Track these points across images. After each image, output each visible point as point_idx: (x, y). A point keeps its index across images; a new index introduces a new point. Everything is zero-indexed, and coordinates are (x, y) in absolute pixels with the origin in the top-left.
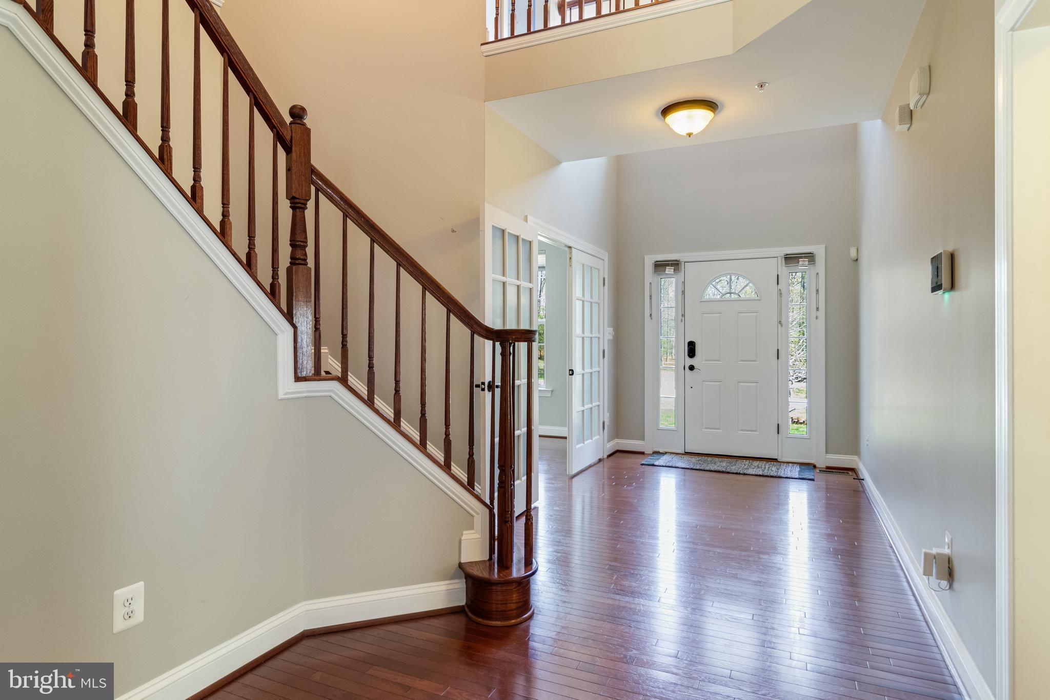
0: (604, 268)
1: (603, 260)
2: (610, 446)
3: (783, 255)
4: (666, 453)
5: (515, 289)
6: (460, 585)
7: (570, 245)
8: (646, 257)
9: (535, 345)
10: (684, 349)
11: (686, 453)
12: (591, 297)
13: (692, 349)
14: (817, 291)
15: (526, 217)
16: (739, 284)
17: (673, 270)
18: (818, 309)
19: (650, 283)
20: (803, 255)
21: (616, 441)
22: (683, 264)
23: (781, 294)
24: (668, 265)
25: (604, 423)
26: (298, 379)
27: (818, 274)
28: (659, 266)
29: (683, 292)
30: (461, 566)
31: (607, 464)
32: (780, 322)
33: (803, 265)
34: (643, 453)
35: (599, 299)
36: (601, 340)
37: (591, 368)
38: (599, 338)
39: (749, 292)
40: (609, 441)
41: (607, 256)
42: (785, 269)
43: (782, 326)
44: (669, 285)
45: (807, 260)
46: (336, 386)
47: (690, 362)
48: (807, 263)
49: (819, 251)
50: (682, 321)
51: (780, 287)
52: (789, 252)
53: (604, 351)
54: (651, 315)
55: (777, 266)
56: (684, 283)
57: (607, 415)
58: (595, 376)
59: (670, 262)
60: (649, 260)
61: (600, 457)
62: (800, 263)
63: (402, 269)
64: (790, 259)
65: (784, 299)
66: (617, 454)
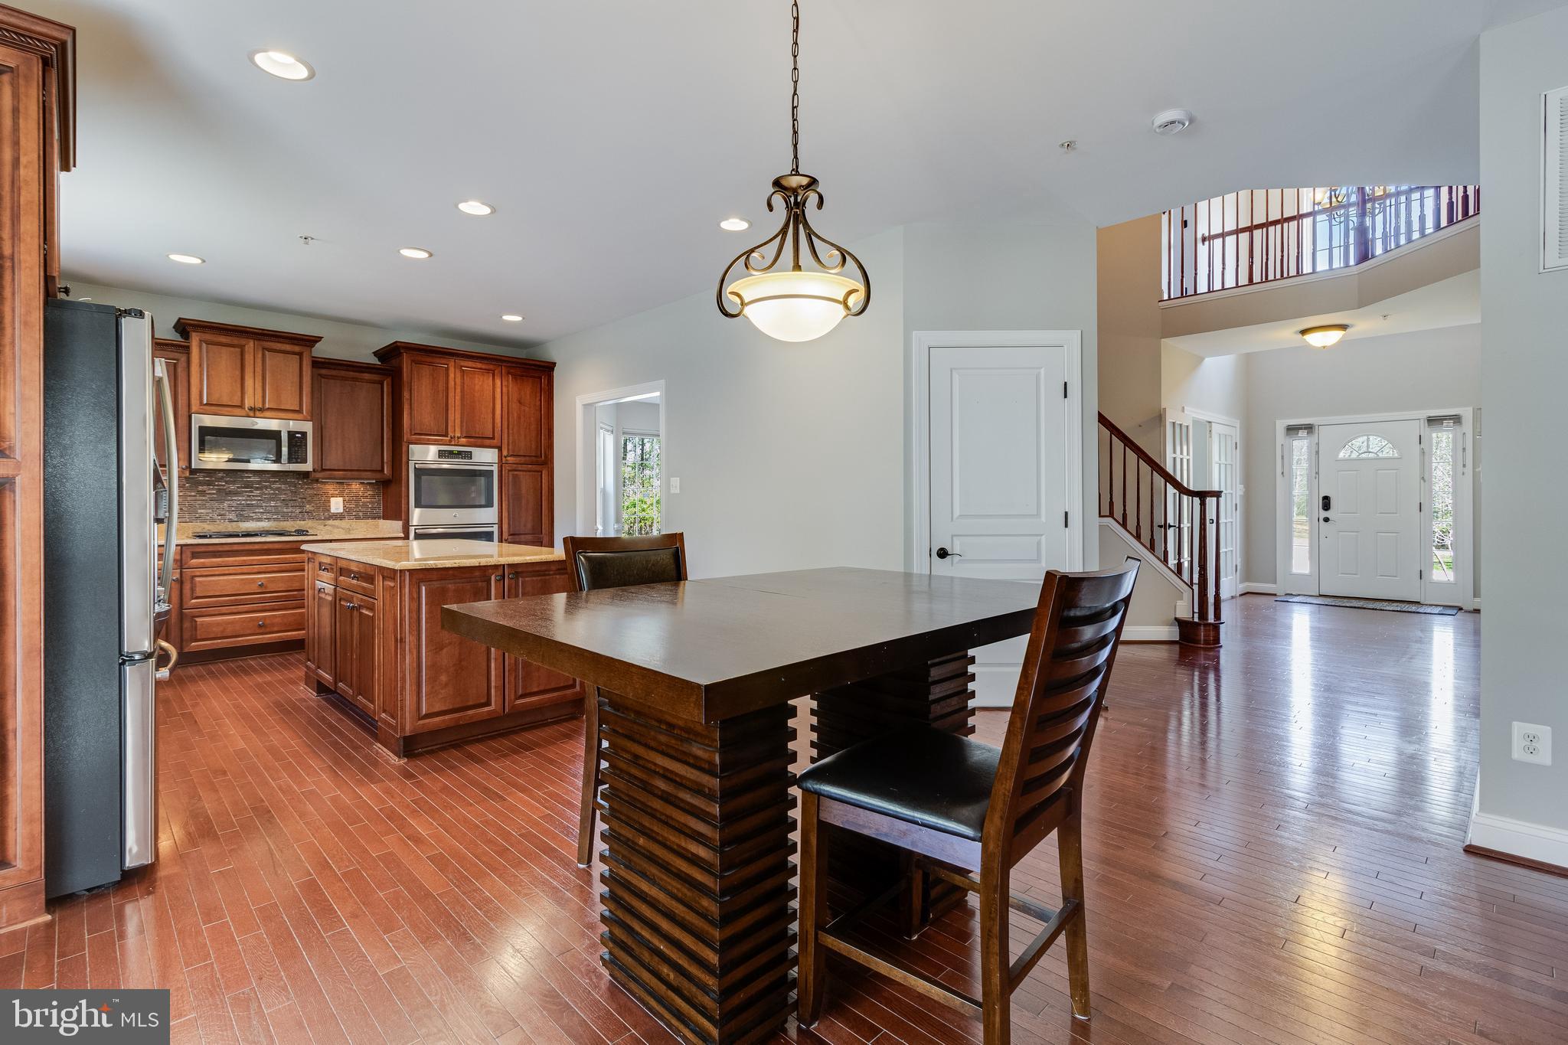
0: (1236, 435)
1: (1236, 427)
2: (1243, 587)
3: (1426, 417)
4: (1299, 595)
5: (1172, 460)
6: (1176, 629)
7: (1210, 420)
8: (1278, 422)
9: (1222, 500)
10: (1318, 503)
11: (1321, 596)
12: (1226, 460)
13: (1326, 503)
14: (1464, 449)
15: (1183, 408)
16: (1376, 443)
17: (1306, 433)
18: (1464, 466)
19: (1282, 445)
20: (1448, 417)
21: (1247, 584)
22: (1317, 427)
23: (1424, 452)
24: (1301, 429)
25: (1236, 566)
26: (1100, 516)
27: (1464, 433)
28: (1292, 430)
29: (1317, 452)
30: (1176, 619)
31: (1240, 600)
32: (1423, 478)
33: (1447, 426)
34: (1275, 595)
35: (1232, 461)
36: (1234, 496)
37: (1226, 518)
38: (1232, 494)
39: (1389, 452)
40: (1241, 582)
41: (1239, 424)
42: (1427, 429)
43: (1425, 481)
44: (1301, 446)
45: (1452, 421)
46: (1110, 520)
47: (1324, 514)
48: (1452, 424)
49: (1467, 413)
50: (1315, 479)
51: (1422, 445)
52: (1431, 415)
53: (1236, 505)
54: (1283, 473)
55: (1420, 427)
56: (1318, 444)
57: (1239, 560)
58: (1229, 525)
59: (1303, 426)
60: (1281, 425)
61: (1233, 594)
62: (1444, 424)
63: (1140, 460)
64: (1433, 421)
65: (1426, 457)
66: (1248, 595)
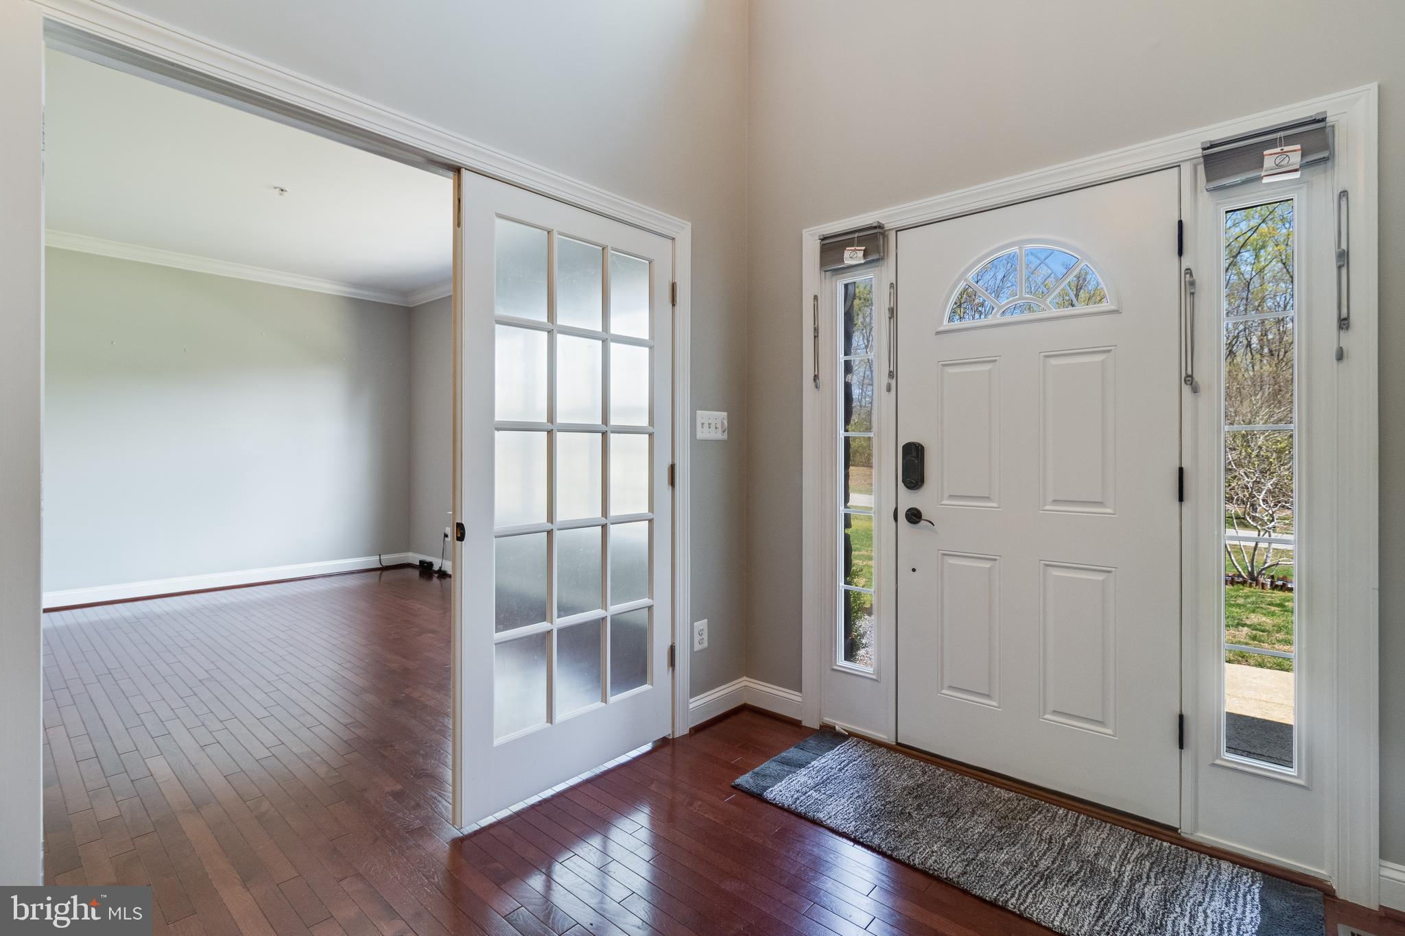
1: (673, 239)
3: (1199, 152)
4: (848, 736)
7: (455, 160)
8: (807, 233)
10: (896, 466)
11: (900, 747)
13: (913, 466)
14: (1343, 256)
17: (861, 254)
18: (1345, 325)
19: (816, 298)
20: (1282, 134)
22: (892, 235)
23: (1192, 284)
24: (850, 243)
27: (1344, 194)
28: (833, 249)
29: (893, 312)
32: (1189, 380)
33: (1279, 170)
34: (797, 724)
41: (688, 232)
42: (1204, 197)
43: (1195, 390)
45: (1298, 147)
47: (909, 500)
48: (1296, 159)
49: (1351, 109)
50: (889, 390)
51: (1186, 263)
52: (1220, 138)
53: (673, 469)
54: (816, 378)
55: (1174, 195)
56: (895, 286)
59: (856, 235)
60: (813, 240)
62: (1269, 162)
64: (1228, 159)
65: (1201, 300)
66: (745, 716)
